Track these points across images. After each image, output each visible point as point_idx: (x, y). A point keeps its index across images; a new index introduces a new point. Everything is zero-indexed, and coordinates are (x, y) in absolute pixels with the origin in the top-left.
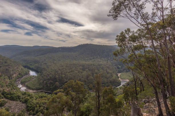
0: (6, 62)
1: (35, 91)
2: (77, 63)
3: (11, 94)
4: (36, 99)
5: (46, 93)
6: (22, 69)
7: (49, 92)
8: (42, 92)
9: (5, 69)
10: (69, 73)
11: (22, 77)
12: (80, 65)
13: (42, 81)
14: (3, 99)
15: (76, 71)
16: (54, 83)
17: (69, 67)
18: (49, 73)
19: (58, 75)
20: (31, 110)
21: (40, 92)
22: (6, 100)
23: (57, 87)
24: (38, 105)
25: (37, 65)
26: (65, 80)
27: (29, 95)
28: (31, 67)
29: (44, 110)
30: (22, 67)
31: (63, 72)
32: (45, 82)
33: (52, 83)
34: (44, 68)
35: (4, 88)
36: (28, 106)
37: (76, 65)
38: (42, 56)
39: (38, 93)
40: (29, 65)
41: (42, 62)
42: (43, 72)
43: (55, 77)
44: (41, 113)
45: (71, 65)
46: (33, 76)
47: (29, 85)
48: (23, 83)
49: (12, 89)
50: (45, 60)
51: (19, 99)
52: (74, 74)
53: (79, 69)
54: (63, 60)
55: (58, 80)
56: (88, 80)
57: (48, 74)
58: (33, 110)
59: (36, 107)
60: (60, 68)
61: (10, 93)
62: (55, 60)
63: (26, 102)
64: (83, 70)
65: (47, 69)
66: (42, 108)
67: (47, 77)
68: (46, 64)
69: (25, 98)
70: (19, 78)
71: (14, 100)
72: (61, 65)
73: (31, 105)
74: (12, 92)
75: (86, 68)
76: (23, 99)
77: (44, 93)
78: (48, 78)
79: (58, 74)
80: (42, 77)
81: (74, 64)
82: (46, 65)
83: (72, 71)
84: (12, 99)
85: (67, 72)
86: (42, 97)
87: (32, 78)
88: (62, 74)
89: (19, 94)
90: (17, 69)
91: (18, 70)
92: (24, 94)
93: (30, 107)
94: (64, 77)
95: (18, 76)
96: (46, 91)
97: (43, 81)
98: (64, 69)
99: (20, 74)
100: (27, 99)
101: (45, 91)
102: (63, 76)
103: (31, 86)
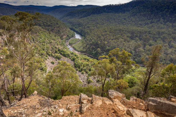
0: (57, 24)
1: (80, 53)
2: (125, 29)
3: (63, 52)
4: (81, 60)
5: (89, 56)
6: (69, 31)
7: (91, 56)
8: (85, 55)
9: (58, 30)
10: (112, 40)
11: (70, 39)
12: (129, 32)
13: (85, 45)
14: (59, 55)
15: (121, 39)
16: (96, 49)
17: (114, 33)
18: (91, 37)
19: (100, 41)
20: (77, 67)
21: (84, 54)
22: (61, 56)
23: (99, 53)
24: (82, 65)
25: (81, 28)
26: (107, 48)
27: (76, 56)
28: (76, 30)
29: (87, 70)
30: (69, 29)
31: (106, 39)
32: (88, 46)
33: (94, 48)
34: (87, 32)
35: (59, 46)
36: (75, 64)
37: (123, 31)
38: (85, 18)
39: (82, 55)
40: (74, 28)
41: (86, 25)
42: (86, 37)
43: (97, 42)
44: (85, 71)
45: (116, 30)
46: (78, 39)
47: (75, 47)
48: (70, 44)
49: (63, 48)
50: (88, 23)
51: (69, 57)
52: (118, 43)
53: (125, 37)
54: (107, 24)
55: (100, 47)
56: (135, 51)
57: (91, 39)
58: (79, 68)
59: (81, 66)
60: (103, 33)
61: (63, 50)
62: (98, 23)
63: (73, 60)
64: (131, 39)
65: (90, 33)
66: (85, 68)
67: (89, 41)
68: (89, 27)
69: (73, 57)
70: (68, 39)
71: (66, 57)
72: (104, 29)
73: (77, 63)
74: (64, 51)
75: (136, 36)
76: (71, 57)
77: (87, 56)
78: (91, 42)
79: (100, 39)
80: (86, 41)
81: (121, 29)
82: (88, 29)
83: (116, 39)
84: (65, 55)
85: (110, 39)
86: (85, 59)
87: (78, 41)
88: (104, 40)
89: (69, 53)
90: (66, 30)
91: (67, 32)
92: (72, 54)
93: (77, 65)
94: (107, 44)
95: (67, 38)
96: (89, 55)
97: (87, 45)
98: (108, 35)
99: (68, 36)
100: (74, 58)
101: (87, 54)
102: (106, 42)
103: (76, 48)
